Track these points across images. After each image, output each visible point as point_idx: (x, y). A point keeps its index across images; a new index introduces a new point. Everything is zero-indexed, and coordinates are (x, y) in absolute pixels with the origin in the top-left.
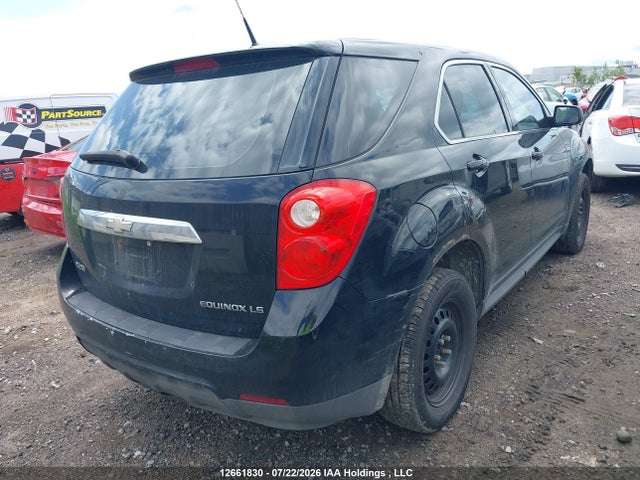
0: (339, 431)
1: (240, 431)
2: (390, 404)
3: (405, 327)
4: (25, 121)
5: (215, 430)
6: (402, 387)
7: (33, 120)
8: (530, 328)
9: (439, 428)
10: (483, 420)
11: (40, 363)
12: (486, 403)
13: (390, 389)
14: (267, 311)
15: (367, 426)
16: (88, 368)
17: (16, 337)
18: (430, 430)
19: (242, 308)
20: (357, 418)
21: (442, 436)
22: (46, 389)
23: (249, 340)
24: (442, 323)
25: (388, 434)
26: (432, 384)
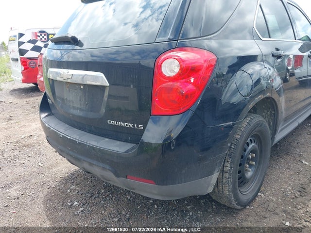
0: (186, 202)
1: (131, 197)
2: (216, 190)
3: (229, 145)
4: (41, 39)
5: (117, 195)
6: (224, 181)
7: (45, 39)
8: (300, 155)
9: (245, 207)
10: (272, 204)
11: (35, 154)
12: (273, 195)
13: (217, 181)
14: (144, 128)
15: (202, 201)
16: (58, 158)
17: (26, 140)
18: (239, 207)
19: (131, 125)
20: (196, 196)
21: (246, 211)
22: (37, 166)
23: (134, 145)
24: (251, 146)
25: (214, 207)
26: (242, 180)
